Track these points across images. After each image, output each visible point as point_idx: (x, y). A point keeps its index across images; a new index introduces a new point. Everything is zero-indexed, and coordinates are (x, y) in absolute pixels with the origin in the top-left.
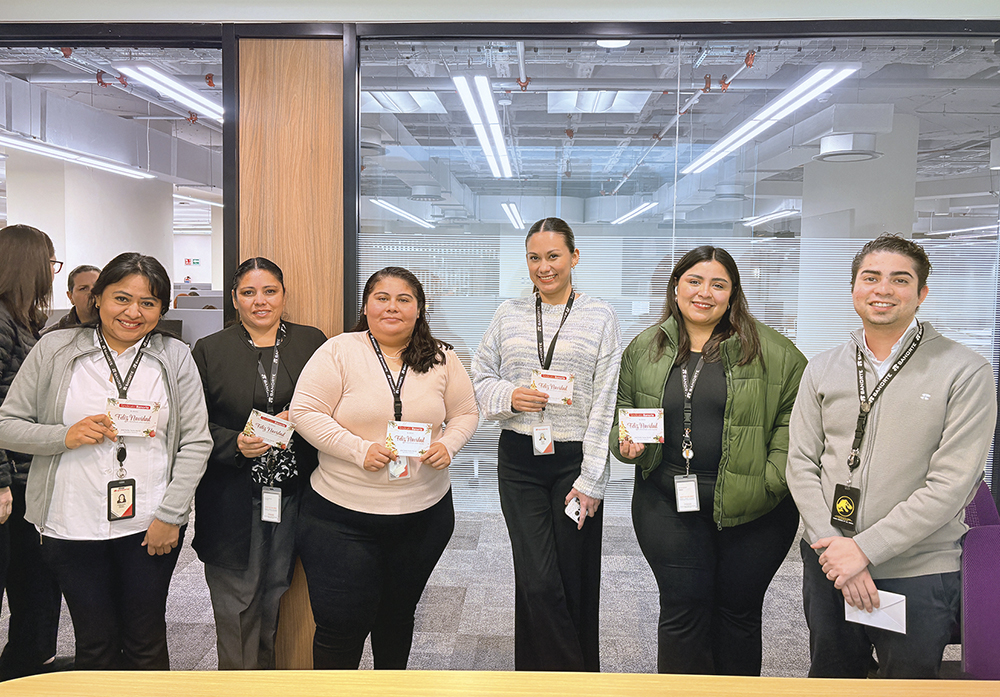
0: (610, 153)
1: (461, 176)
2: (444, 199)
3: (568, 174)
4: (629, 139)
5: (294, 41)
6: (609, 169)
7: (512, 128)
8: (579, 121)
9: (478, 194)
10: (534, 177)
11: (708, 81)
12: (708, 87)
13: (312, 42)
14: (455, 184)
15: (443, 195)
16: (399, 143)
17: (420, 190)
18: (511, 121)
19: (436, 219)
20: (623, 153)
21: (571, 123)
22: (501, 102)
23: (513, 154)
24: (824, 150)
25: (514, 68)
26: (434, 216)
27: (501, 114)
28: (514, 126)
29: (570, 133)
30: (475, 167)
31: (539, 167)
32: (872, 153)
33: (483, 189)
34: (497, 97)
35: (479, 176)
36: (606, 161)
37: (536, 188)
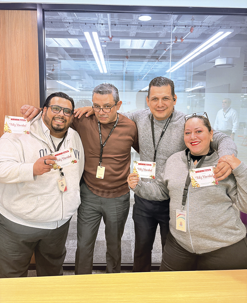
0: (140, 66)
1: (89, 73)
2: (83, 81)
3: (126, 73)
4: (148, 60)
5: (17, 11)
6: (140, 71)
7: (107, 56)
8: (130, 54)
9: (95, 79)
10: (115, 74)
11: (176, 38)
12: (176, 40)
13: (24, 11)
14: (87, 76)
15: (82, 79)
16: (65, 59)
17: (74, 77)
18: (106, 53)
19: (81, 88)
20: (145, 65)
21: (128, 54)
22: (103, 46)
23: (107, 65)
24: (216, 64)
25: (108, 33)
26: (80, 87)
27: (103, 50)
28: (107, 55)
29: (127, 57)
30: (94, 69)
31: (116, 70)
32: (232, 65)
33: (97, 78)
34: (101, 44)
35: (95, 73)
36: (139, 68)
37: (115, 78)
